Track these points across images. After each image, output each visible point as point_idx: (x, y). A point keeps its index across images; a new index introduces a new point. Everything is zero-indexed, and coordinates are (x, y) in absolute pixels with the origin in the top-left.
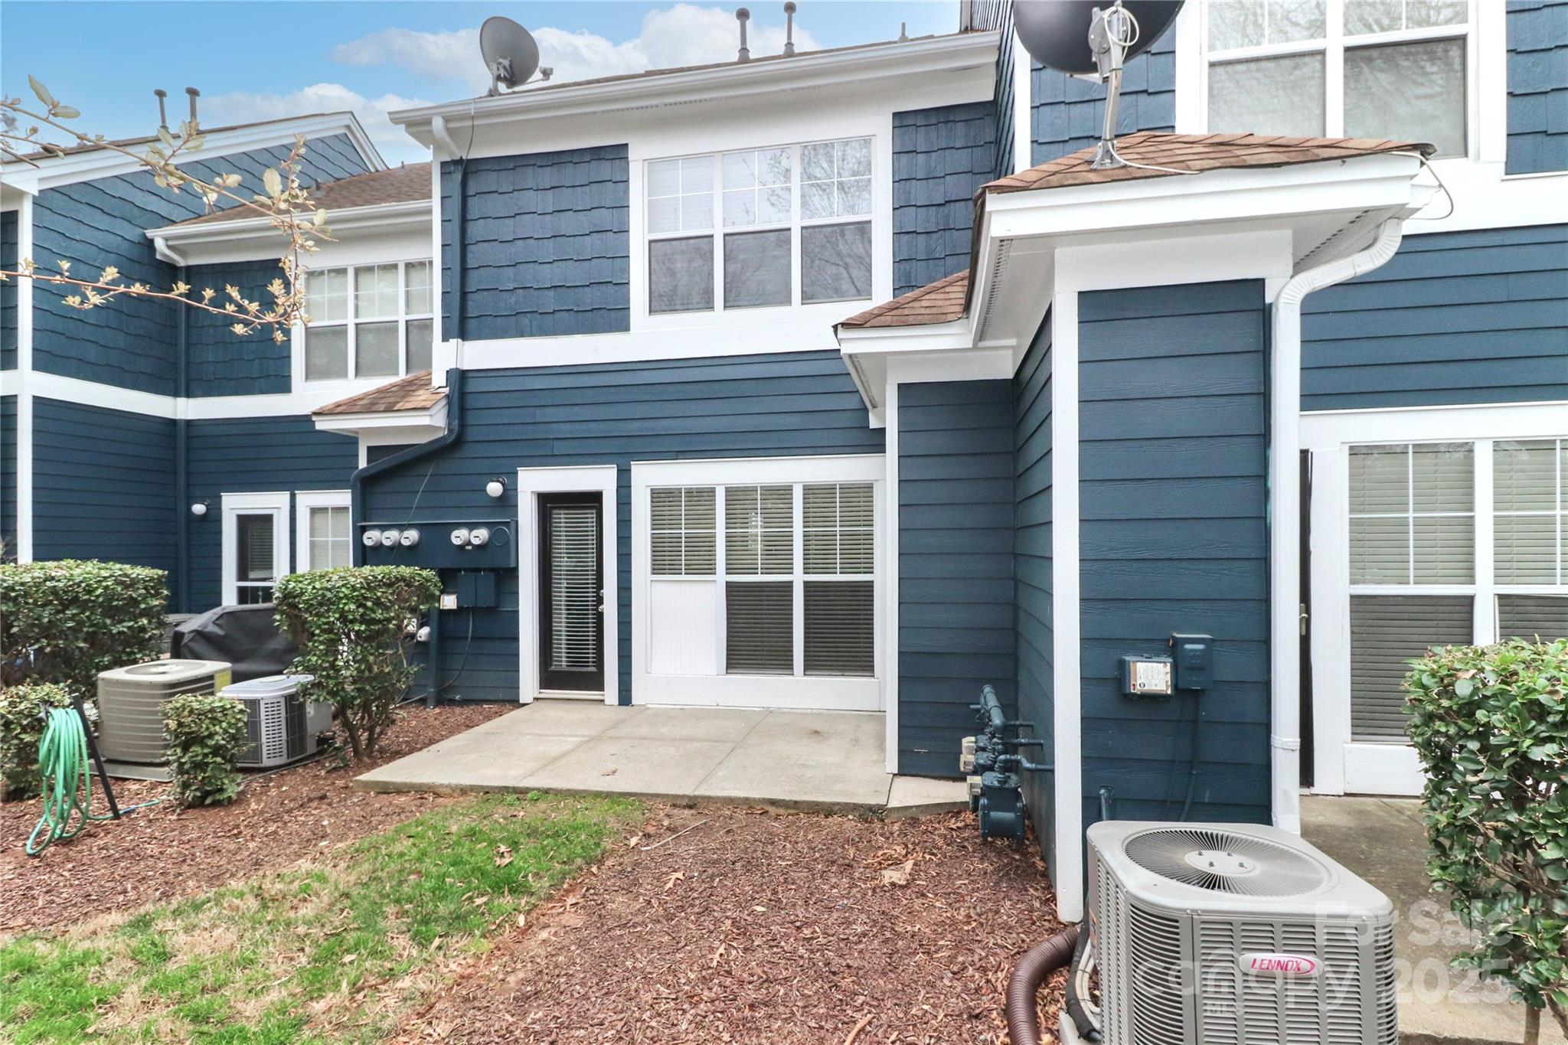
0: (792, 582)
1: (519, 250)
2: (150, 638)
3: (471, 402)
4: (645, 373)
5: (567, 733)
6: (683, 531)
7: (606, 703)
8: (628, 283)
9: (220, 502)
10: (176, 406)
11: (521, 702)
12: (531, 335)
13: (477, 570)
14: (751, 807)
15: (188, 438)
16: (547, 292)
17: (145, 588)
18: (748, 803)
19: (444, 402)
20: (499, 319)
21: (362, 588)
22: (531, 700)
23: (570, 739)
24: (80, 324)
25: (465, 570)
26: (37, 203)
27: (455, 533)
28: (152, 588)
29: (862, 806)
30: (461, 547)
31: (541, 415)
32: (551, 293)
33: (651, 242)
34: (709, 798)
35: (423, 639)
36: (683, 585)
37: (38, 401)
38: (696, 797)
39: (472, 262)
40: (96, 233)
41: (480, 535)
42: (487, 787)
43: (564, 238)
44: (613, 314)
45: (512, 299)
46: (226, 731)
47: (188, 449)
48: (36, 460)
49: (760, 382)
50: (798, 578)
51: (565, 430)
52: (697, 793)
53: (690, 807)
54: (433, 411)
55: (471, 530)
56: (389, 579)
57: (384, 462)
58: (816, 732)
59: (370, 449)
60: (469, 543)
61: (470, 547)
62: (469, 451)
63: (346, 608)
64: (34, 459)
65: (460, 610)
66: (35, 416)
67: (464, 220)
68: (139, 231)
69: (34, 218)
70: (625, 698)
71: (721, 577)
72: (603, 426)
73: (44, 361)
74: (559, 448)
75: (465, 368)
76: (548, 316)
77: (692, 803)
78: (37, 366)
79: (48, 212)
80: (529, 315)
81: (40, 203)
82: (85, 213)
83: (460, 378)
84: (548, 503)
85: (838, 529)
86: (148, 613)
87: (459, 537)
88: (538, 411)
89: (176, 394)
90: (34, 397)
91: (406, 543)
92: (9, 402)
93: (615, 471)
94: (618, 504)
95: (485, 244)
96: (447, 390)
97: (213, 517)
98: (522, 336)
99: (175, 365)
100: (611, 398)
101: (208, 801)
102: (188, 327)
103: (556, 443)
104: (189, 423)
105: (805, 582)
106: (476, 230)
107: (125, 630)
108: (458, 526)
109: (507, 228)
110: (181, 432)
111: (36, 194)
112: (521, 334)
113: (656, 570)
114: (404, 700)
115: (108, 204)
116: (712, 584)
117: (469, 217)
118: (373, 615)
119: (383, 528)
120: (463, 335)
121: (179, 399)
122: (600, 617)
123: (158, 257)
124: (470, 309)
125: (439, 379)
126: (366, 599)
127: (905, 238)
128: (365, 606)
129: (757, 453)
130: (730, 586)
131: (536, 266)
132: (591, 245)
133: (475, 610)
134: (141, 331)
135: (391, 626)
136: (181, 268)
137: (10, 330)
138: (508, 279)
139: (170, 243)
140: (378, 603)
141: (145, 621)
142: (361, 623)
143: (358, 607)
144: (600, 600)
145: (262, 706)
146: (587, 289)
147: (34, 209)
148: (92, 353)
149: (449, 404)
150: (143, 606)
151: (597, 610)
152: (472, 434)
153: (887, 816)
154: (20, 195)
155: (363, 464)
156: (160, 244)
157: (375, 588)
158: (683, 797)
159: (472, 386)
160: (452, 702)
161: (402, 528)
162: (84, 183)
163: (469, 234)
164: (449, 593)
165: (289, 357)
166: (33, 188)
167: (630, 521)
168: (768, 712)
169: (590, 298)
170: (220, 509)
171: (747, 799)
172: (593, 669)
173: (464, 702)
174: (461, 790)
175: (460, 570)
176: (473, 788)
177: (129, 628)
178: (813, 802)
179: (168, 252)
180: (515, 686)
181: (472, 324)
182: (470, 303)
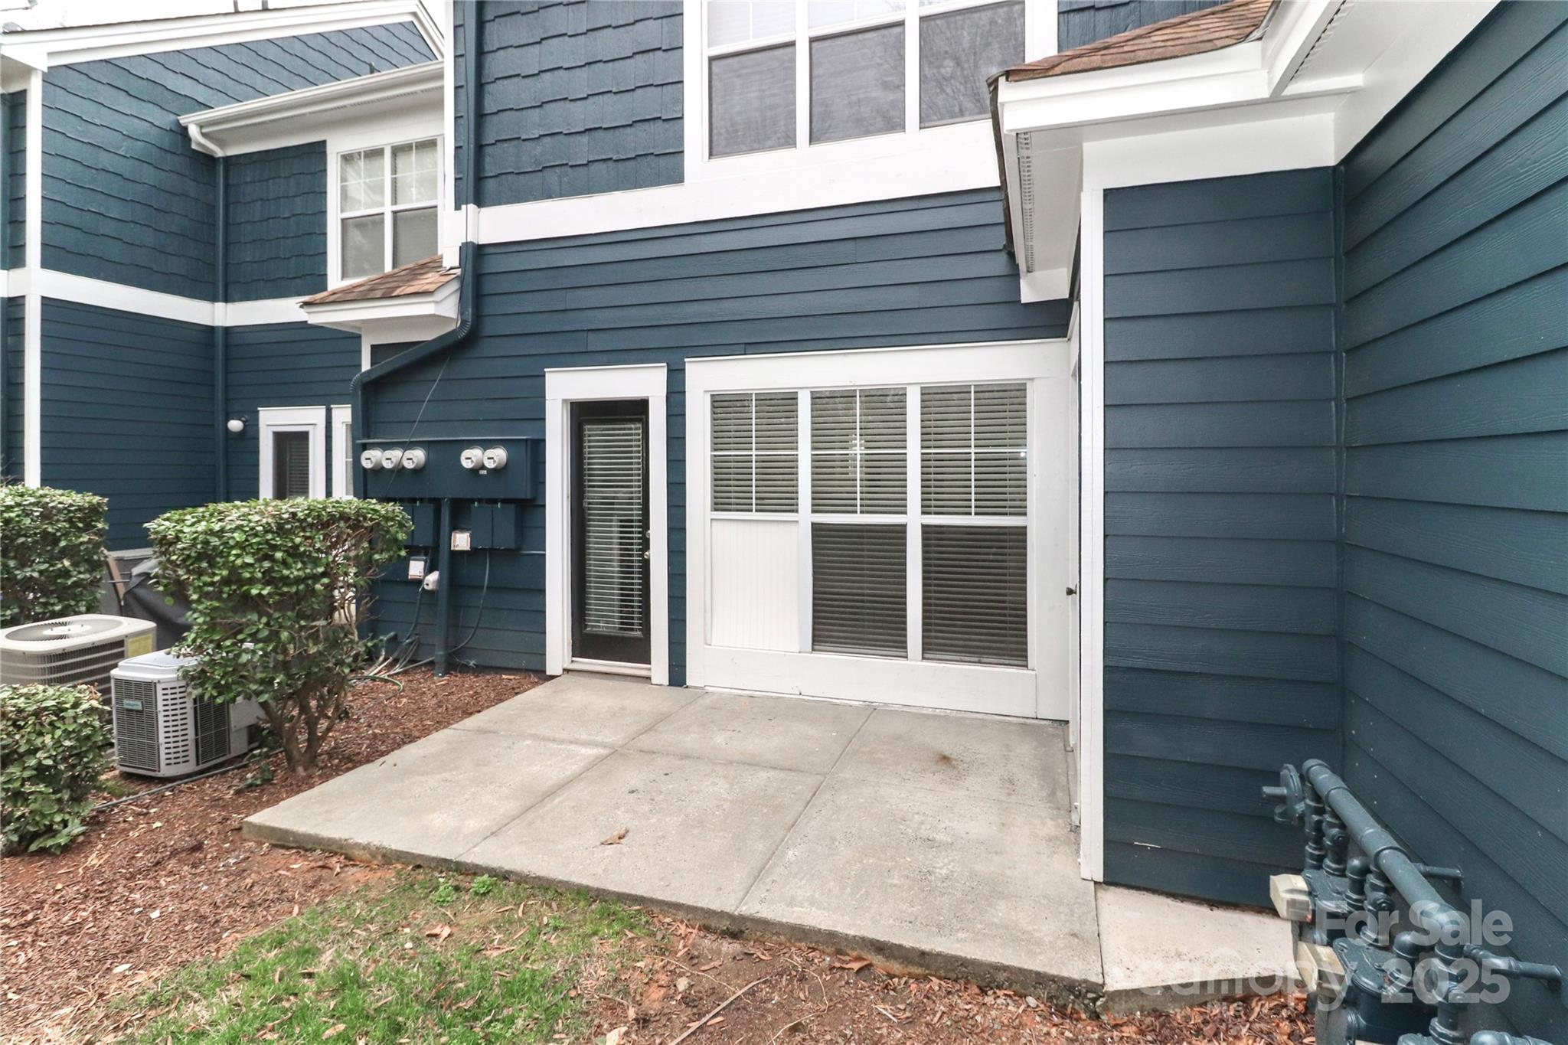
0: (905, 526)
1: (547, 86)
2: (76, 584)
3: (490, 286)
4: (704, 239)
5: (584, 737)
6: (754, 453)
7: (654, 681)
8: (682, 118)
9: (257, 419)
10: (213, 313)
11: (549, 672)
12: (562, 195)
13: (494, 501)
14: (839, 952)
15: (227, 347)
16: (578, 138)
17: (70, 521)
18: (835, 943)
19: (455, 286)
20: (521, 177)
21: (266, 532)
22: (559, 672)
23: (583, 750)
24: (101, 218)
25: (480, 501)
26: (47, 80)
27: (466, 453)
28: (80, 520)
29: (1053, 979)
30: (474, 471)
31: (574, 299)
32: (585, 139)
33: (712, 59)
34: (765, 924)
35: (430, 587)
36: (754, 527)
37: (47, 302)
38: (743, 919)
39: (490, 106)
40: (118, 116)
41: (497, 456)
42: (420, 856)
43: (601, 65)
44: (662, 161)
45: (538, 149)
46: (58, 743)
47: (227, 359)
48: (44, 369)
49: (860, 243)
50: (914, 520)
51: (602, 319)
52: (745, 910)
53: (735, 935)
54: (438, 296)
55: (485, 449)
56: (319, 516)
57: (389, 363)
58: (945, 759)
59: (375, 349)
60: (483, 467)
61: (484, 472)
62: (487, 348)
63: (239, 562)
64: (43, 368)
65: (474, 552)
66: (43, 320)
67: (481, 53)
68: (172, 117)
69: (44, 98)
70: (677, 676)
71: (806, 516)
72: (650, 311)
73: (55, 258)
74: (596, 342)
75: (481, 242)
76: (580, 169)
77: (736, 929)
78: (46, 264)
79: (62, 92)
80: (557, 170)
81: (50, 79)
82: (107, 95)
83: (476, 255)
84: (584, 413)
85: (973, 450)
86: (70, 552)
87: (470, 458)
88: (570, 294)
89: (213, 299)
90: (43, 298)
91: (409, 465)
92: (15, 304)
93: (665, 370)
94: (668, 416)
95: (506, 82)
96: (458, 271)
97: (250, 434)
98: (550, 197)
99: (213, 266)
100: (658, 275)
101: (33, 847)
102: (227, 224)
103: (591, 336)
104: (227, 330)
105: (924, 526)
106: (496, 65)
107: (36, 575)
108: (471, 444)
109: (532, 60)
110: (219, 338)
111: (46, 70)
112: (548, 195)
113: (719, 505)
114: (412, 661)
115: (134, 86)
116: (793, 527)
117: (486, 49)
118: (286, 572)
119: (385, 446)
120: (480, 200)
121: (216, 304)
122: (646, 564)
123: (194, 146)
124: (487, 167)
125: (450, 258)
126: (275, 548)
127: (1076, 18)
128: (271, 558)
129: (856, 342)
130: (816, 528)
131: (568, 104)
132: (634, 71)
133: (493, 552)
134: (174, 229)
135: (318, 587)
136: (219, 158)
137: (16, 222)
138: (532, 124)
139: (205, 130)
140: (294, 552)
141: (67, 563)
142: (267, 583)
143: (259, 560)
144: (646, 544)
145: (160, 692)
146: (629, 130)
147: (43, 87)
148: (114, 251)
149: (462, 289)
150: (63, 543)
151: (642, 555)
152: (490, 327)
153: (1106, 1008)
154: (26, 71)
155: (366, 365)
156: (194, 131)
157: (291, 532)
158: (722, 915)
159: (492, 265)
160: (464, 669)
161: (406, 446)
162: (106, 61)
163: (486, 72)
164: (462, 530)
165: (325, 253)
166: (42, 64)
167: (684, 438)
168: (872, 710)
169: (636, 141)
170: (257, 425)
171: (832, 935)
172: (638, 634)
173: (480, 670)
174: (384, 856)
175: (472, 501)
176: (400, 857)
177: (41, 572)
178: (957, 958)
179: (203, 141)
180: (541, 653)
181: (490, 185)
182: (488, 159)
